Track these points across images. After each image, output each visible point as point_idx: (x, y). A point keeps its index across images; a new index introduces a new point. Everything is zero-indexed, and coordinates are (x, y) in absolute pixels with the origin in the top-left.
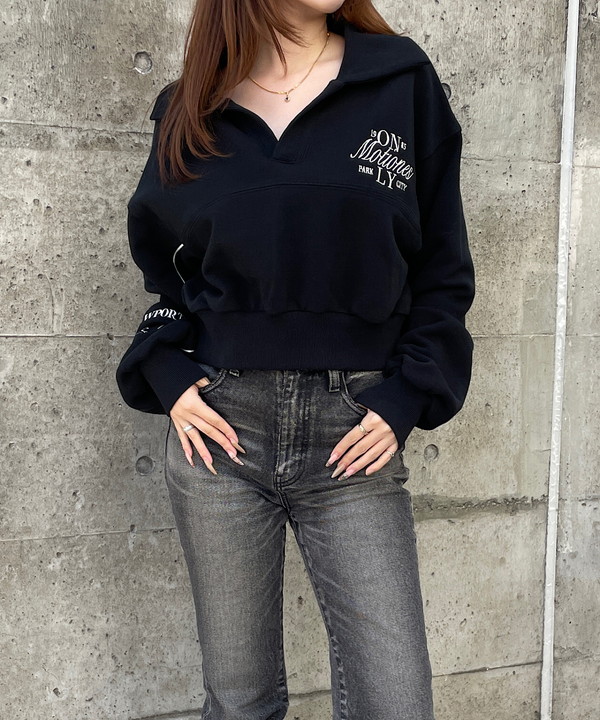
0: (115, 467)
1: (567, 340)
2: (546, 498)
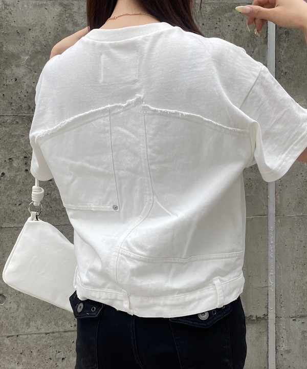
1: (276, 219)
2: (266, 315)
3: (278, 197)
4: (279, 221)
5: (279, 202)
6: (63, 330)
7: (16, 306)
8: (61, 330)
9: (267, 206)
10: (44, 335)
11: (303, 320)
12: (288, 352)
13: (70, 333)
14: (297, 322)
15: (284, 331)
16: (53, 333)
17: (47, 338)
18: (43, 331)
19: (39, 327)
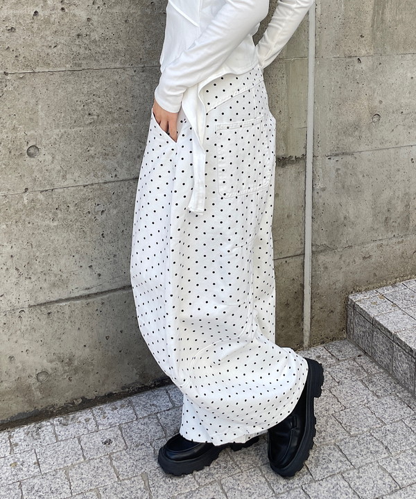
0: (12, 154)
1: (316, 61)
2: (304, 156)
3: (318, 39)
4: (318, 63)
5: (318, 44)
6: (103, 181)
7: (51, 158)
8: (101, 181)
9: (308, 48)
10: (82, 188)
11: (337, 158)
12: (324, 190)
13: (110, 184)
14: (331, 160)
15: (320, 170)
16: (92, 185)
17: (85, 190)
18: (81, 183)
19: (77, 179)
